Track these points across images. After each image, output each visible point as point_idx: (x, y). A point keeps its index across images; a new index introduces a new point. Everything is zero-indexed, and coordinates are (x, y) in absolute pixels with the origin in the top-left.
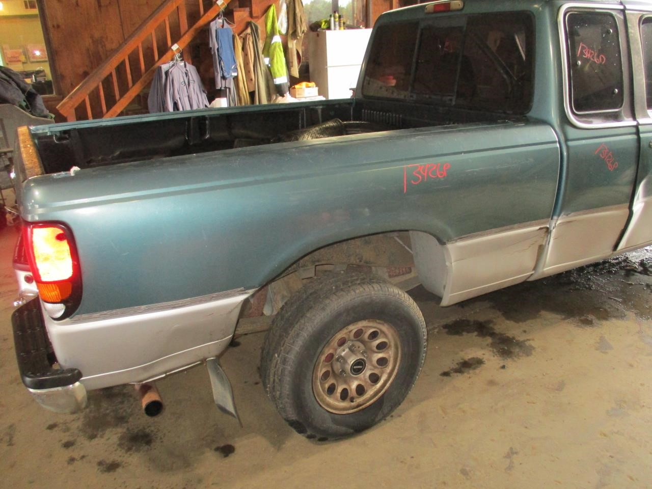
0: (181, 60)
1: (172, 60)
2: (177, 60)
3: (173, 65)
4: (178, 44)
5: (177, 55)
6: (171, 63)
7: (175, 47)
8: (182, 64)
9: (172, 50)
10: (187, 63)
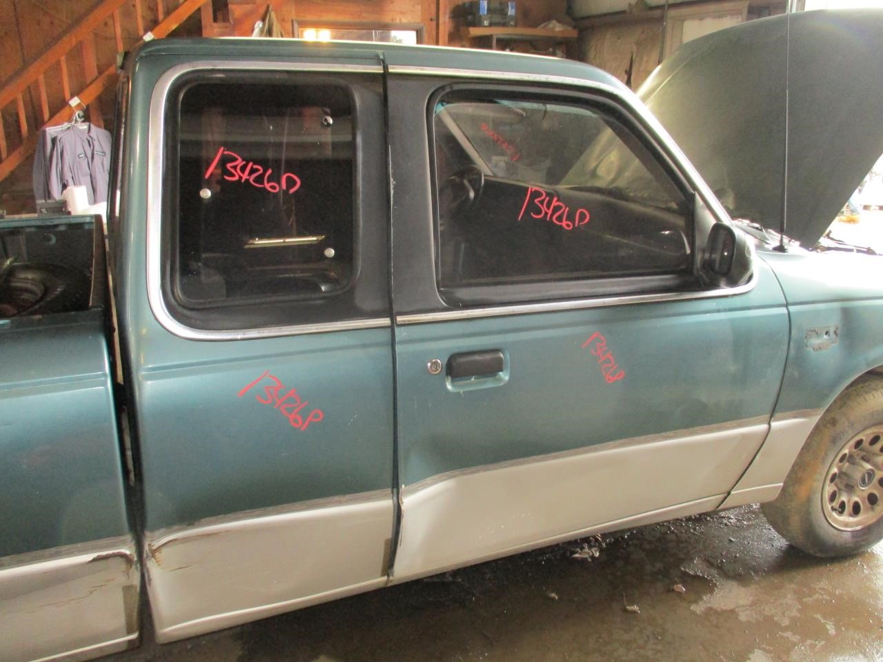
0: (83, 122)
1: (70, 120)
2: (76, 121)
3: (69, 128)
4: (79, 98)
5: (78, 113)
6: (66, 125)
7: (74, 102)
8: (85, 127)
9: (70, 106)
10: (92, 126)
